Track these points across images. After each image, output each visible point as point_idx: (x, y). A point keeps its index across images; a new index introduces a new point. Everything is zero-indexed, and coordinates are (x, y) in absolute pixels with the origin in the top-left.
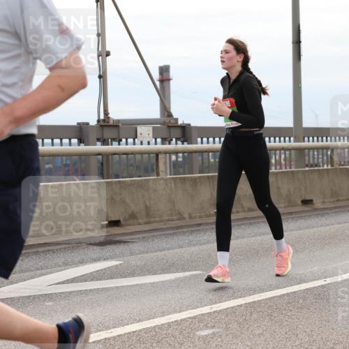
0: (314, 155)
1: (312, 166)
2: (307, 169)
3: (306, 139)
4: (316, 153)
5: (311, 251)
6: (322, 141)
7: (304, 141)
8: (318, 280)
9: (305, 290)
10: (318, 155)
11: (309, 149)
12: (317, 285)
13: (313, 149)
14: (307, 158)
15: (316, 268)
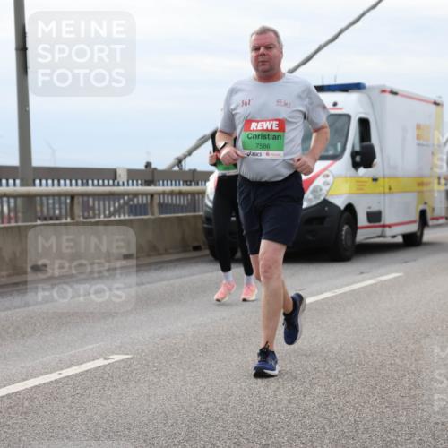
0: (48, 204)
1: (45, 219)
2: (39, 222)
3: (37, 182)
4: (51, 201)
5: (42, 334)
6: (59, 185)
7: (34, 185)
8: (51, 372)
9: (32, 388)
10: (54, 203)
11: (41, 195)
12: (49, 380)
13: (48, 195)
14: (38, 208)
15: (48, 357)
